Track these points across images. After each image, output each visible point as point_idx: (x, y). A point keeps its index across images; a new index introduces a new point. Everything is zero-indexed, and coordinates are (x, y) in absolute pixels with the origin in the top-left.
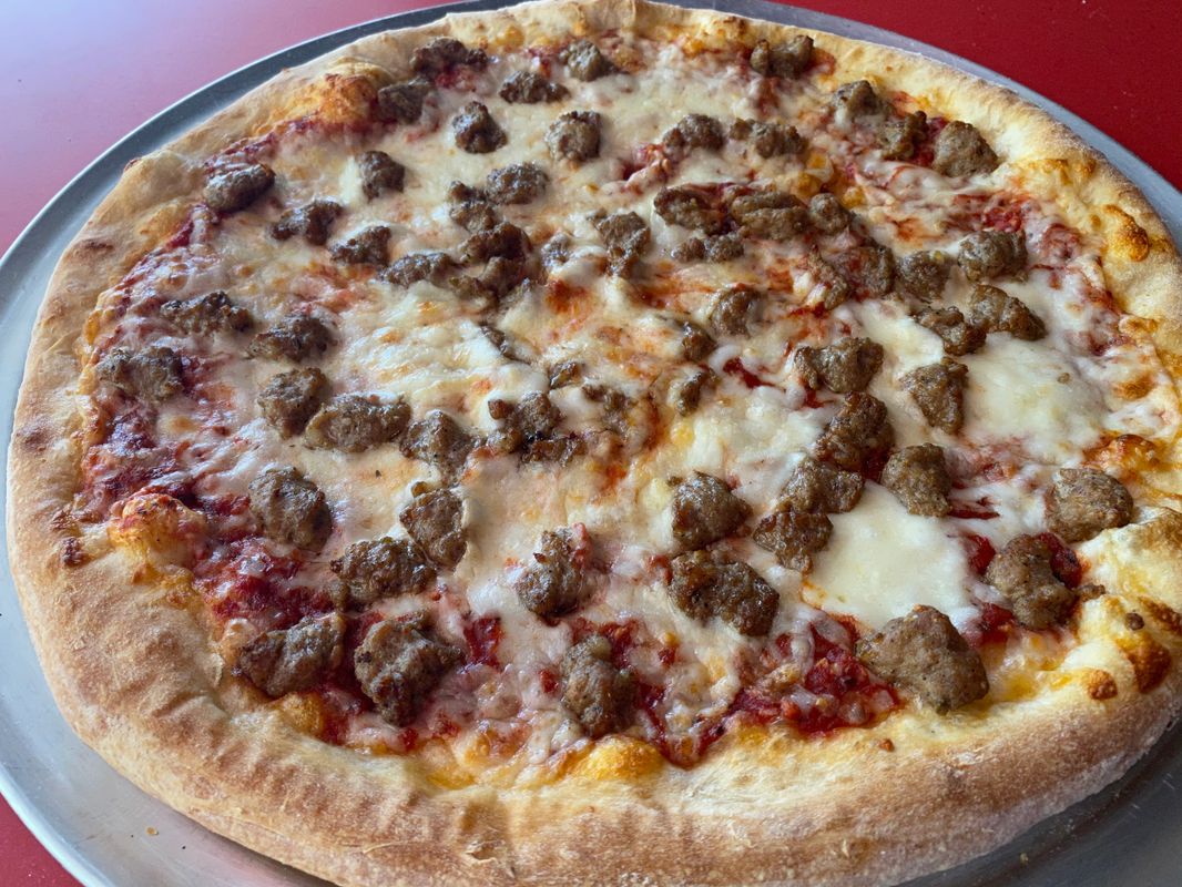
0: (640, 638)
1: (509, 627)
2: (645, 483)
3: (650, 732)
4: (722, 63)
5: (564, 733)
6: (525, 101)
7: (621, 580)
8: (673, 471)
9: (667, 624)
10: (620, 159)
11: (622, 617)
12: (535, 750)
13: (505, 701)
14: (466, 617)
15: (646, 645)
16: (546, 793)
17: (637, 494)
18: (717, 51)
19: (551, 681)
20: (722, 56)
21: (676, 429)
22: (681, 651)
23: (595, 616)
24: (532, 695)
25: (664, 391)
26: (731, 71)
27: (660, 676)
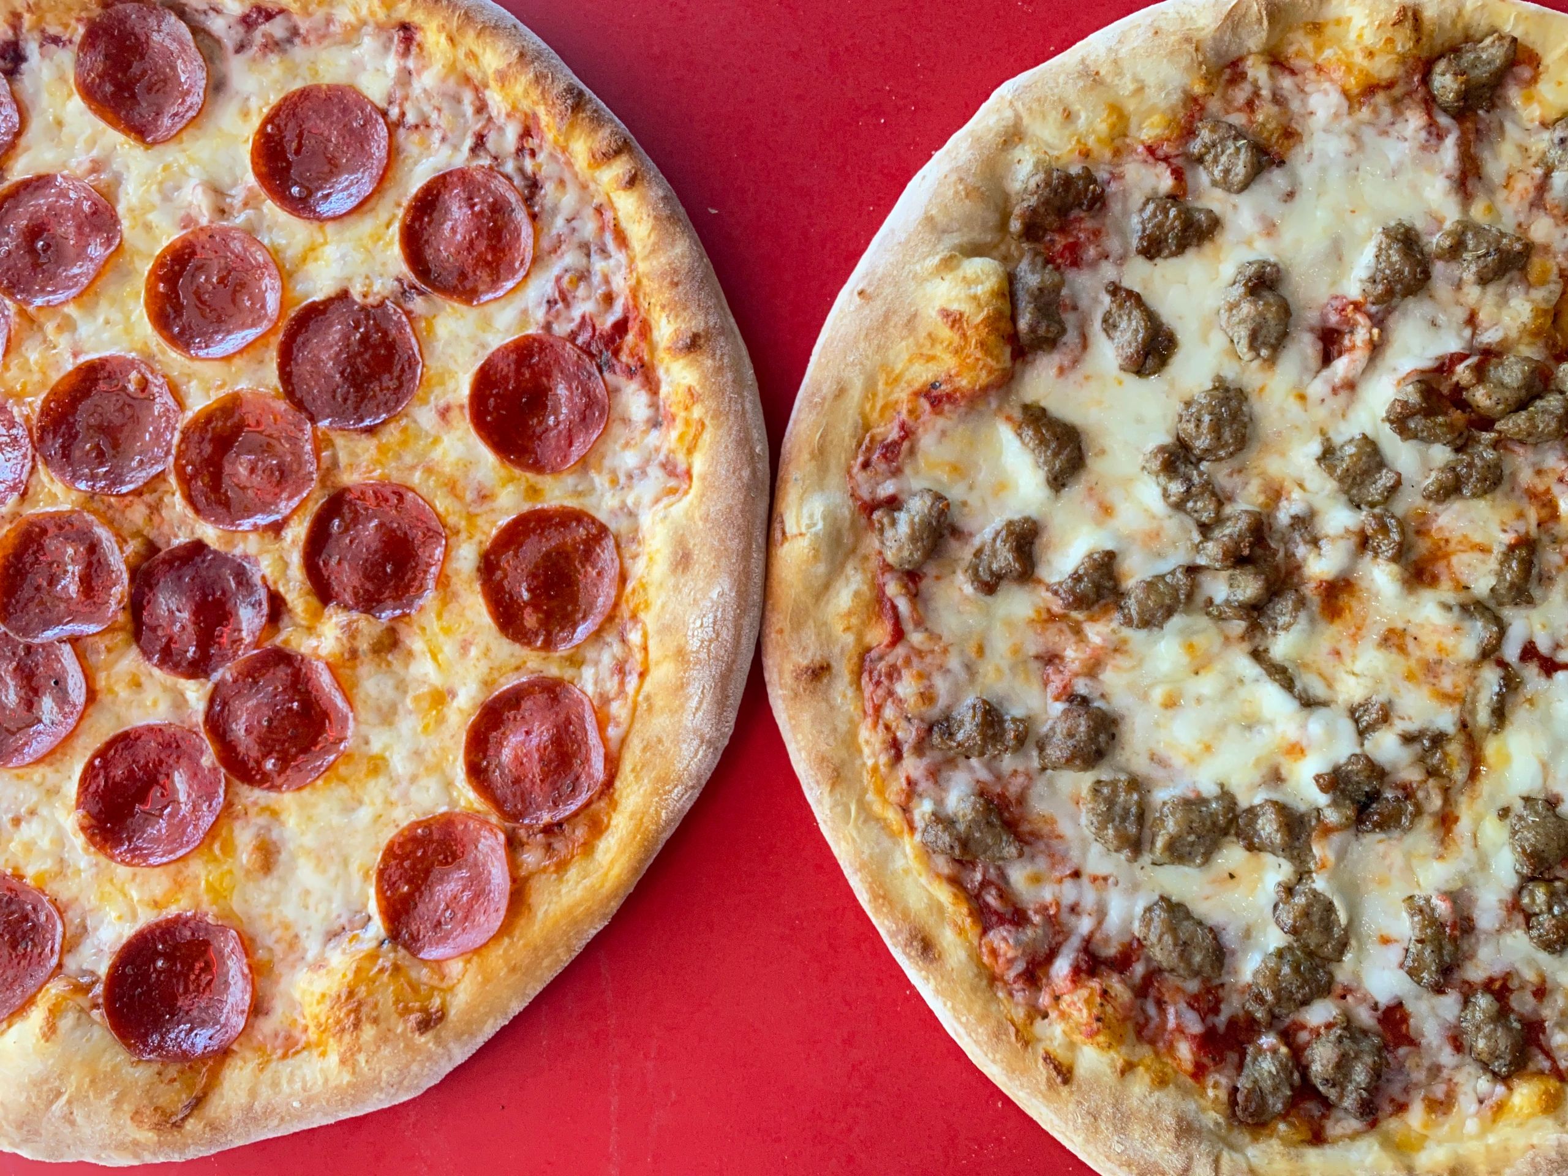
0: (1514, 984)
1: (1410, 1006)
2: (1478, 821)
3: (1546, 1064)
4: (1396, 104)
5: (1484, 1084)
6: (1173, 255)
7: (1488, 934)
8: (1502, 802)
9: (1530, 962)
10: (1312, 330)
11: (1497, 970)
12: (1466, 1104)
13: (1429, 1069)
14: (1375, 1007)
15: (1522, 988)
16: (1491, 1139)
17: (1475, 837)
18: (1390, 85)
19: (1457, 1042)
20: (1397, 91)
21: (1491, 748)
22: (1548, 986)
23: (1476, 973)
24: (1447, 1057)
25: (1473, 712)
26: (1414, 121)
27: (1536, 1011)
